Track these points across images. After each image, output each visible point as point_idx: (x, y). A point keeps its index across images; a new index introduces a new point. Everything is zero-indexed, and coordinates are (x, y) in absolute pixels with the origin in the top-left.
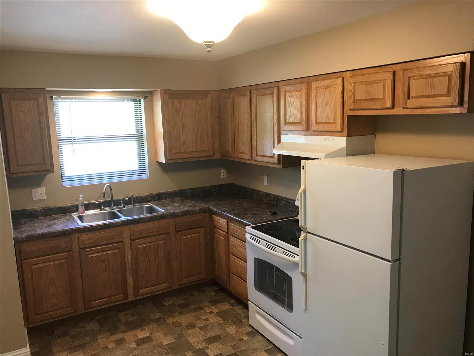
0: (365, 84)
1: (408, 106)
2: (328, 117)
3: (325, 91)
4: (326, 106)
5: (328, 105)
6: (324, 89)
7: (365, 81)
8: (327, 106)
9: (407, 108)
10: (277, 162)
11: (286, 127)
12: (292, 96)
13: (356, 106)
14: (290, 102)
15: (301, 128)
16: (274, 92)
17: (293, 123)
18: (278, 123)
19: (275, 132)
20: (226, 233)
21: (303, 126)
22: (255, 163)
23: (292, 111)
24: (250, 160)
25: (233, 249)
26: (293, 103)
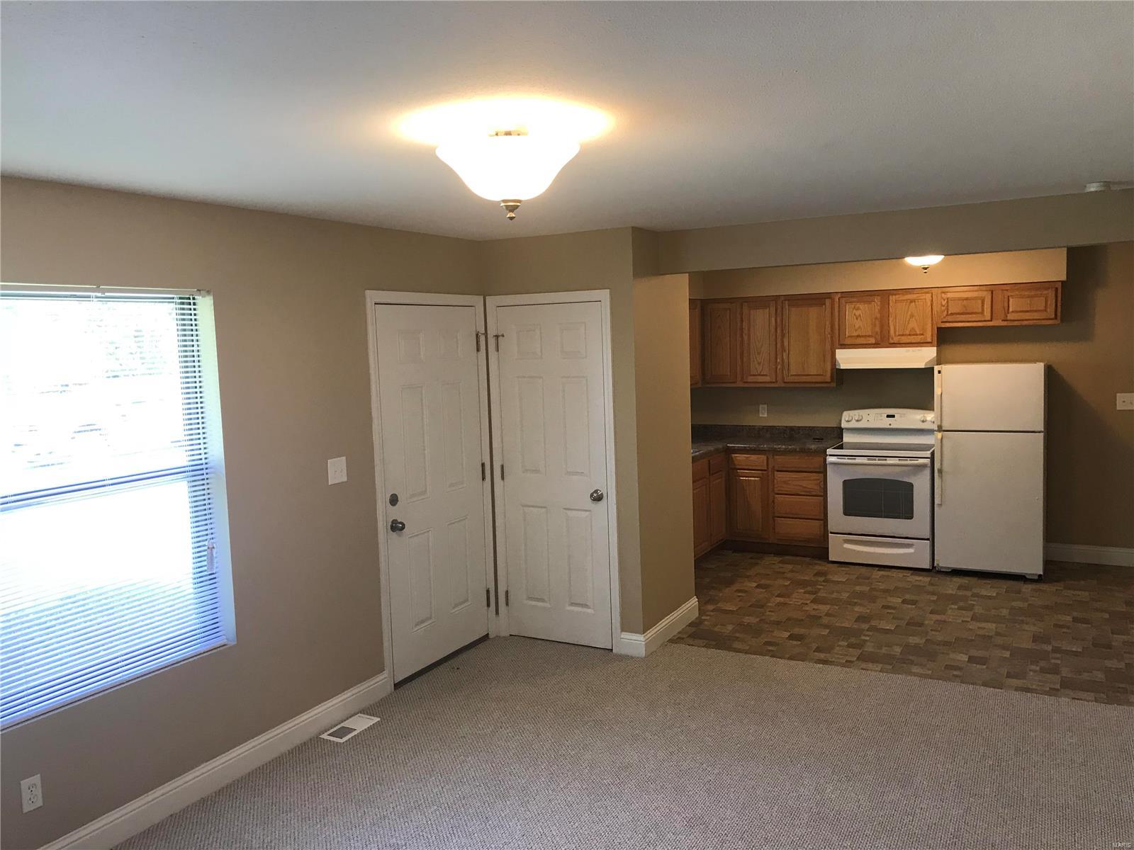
1: (1009, 318)
2: (913, 329)
4: (911, 319)
5: (914, 319)
6: (907, 303)
7: (961, 297)
9: (1007, 320)
10: (829, 380)
11: (848, 342)
12: (858, 309)
13: (950, 318)
14: (855, 314)
15: (872, 341)
16: (825, 304)
17: (858, 336)
18: (832, 337)
19: (828, 347)
20: (765, 470)
21: (876, 339)
22: (783, 385)
23: (858, 323)
24: (774, 382)
25: (781, 487)
26: (860, 315)
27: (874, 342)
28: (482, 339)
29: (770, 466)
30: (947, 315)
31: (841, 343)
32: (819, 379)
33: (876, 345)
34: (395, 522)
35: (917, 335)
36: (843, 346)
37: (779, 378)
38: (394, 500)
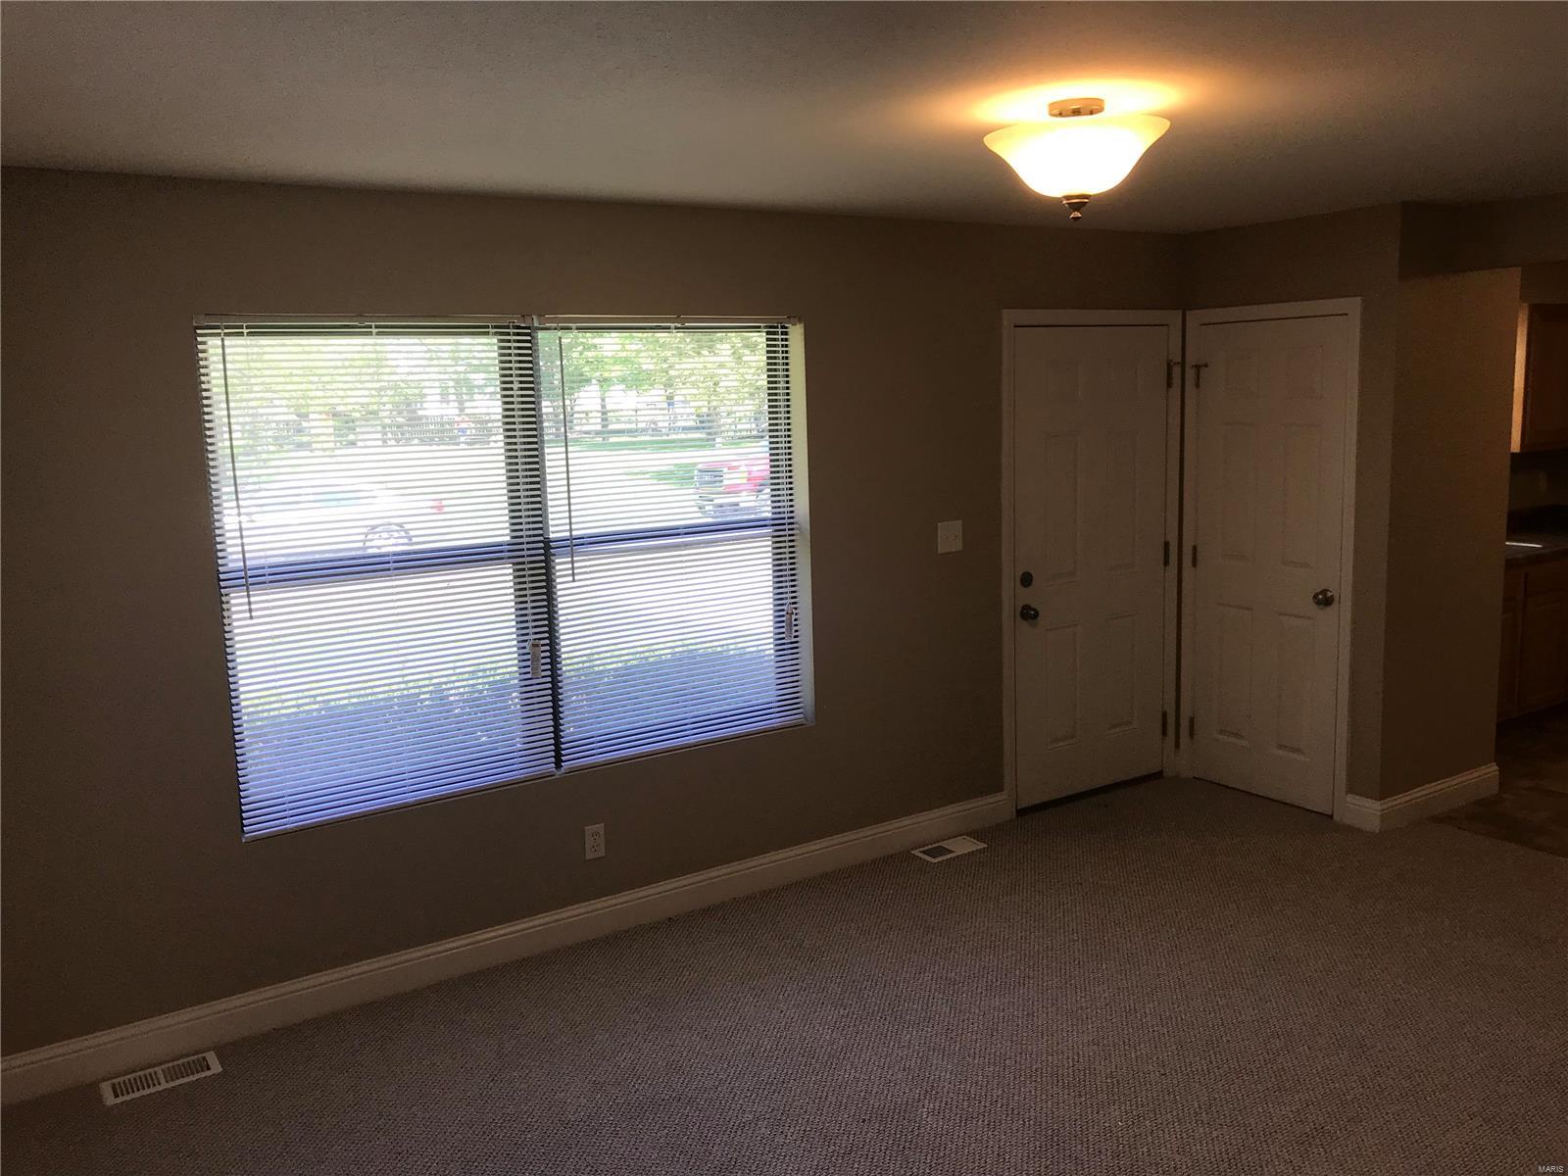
28: (1177, 370)
34: (1026, 608)
38: (1027, 580)
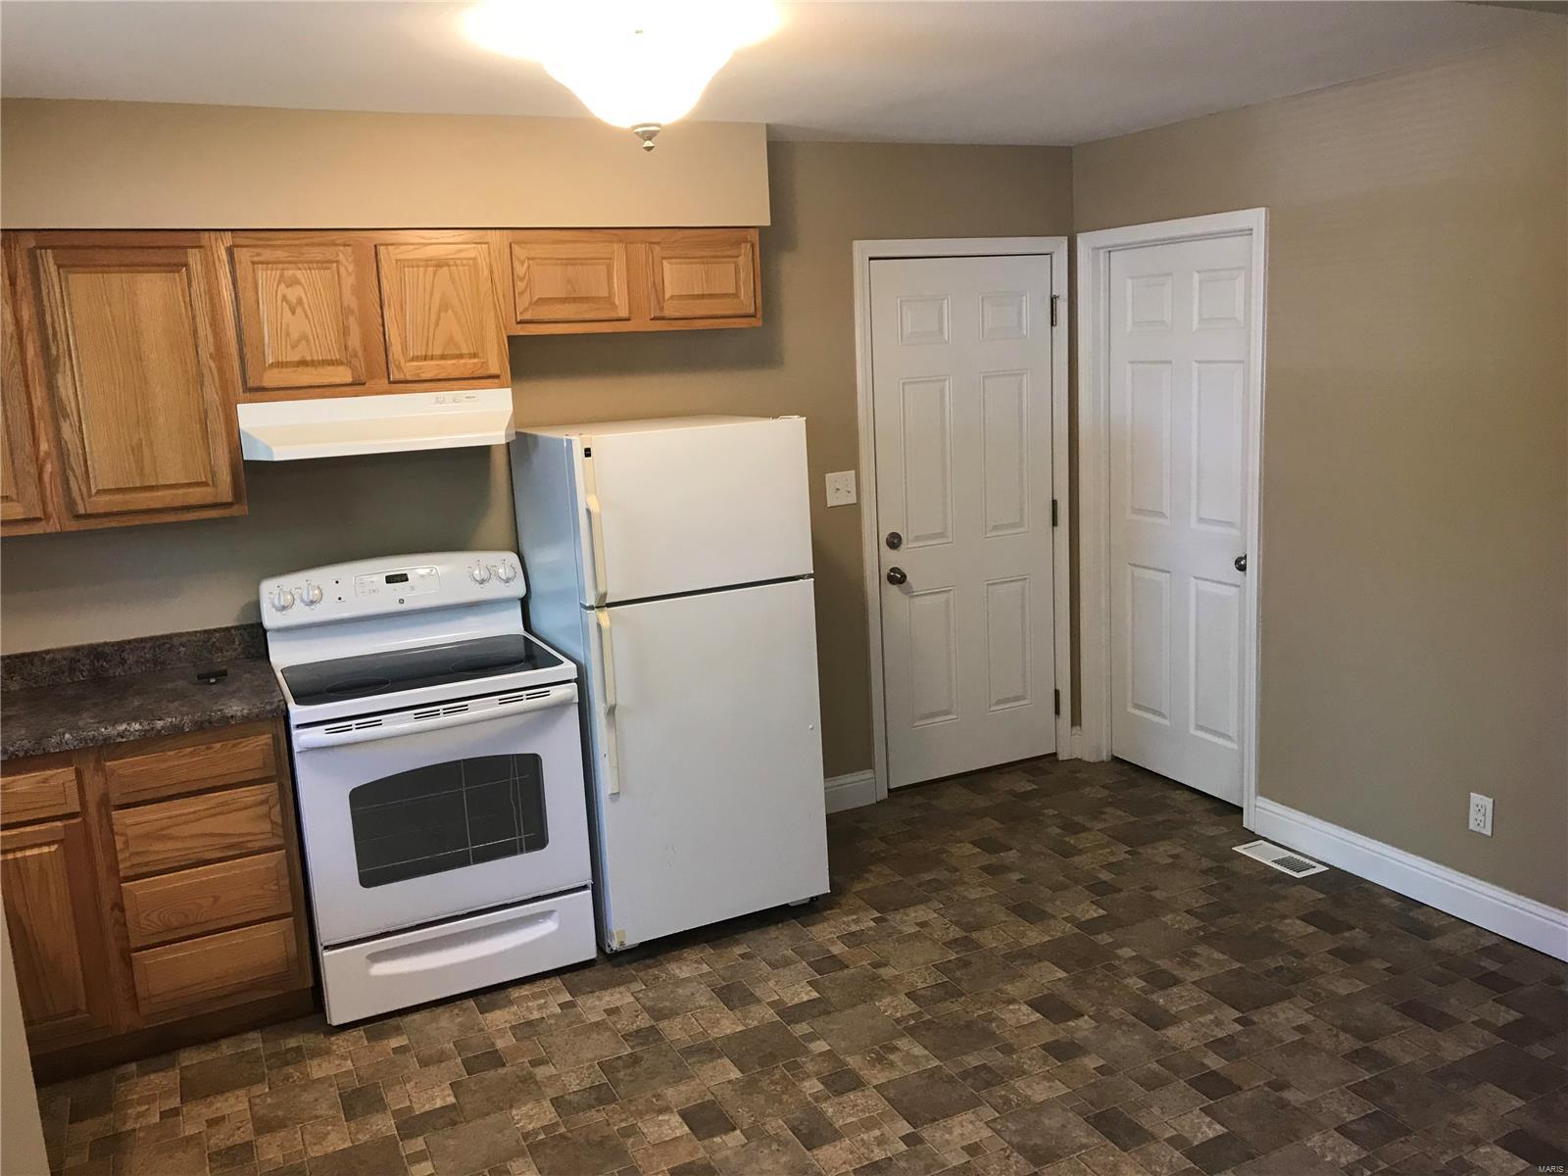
0: (562, 264)
1: (666, 313)
2: (451, 339)
3: (435, 273)
4: (443, 314)
5: (450, 311)
6: (430, 269)
7: (559, 257)
8: (446, 311)
9: (662, 318)
10: (228, 497)
11: (272, 378)
12: (293, 282)
13: (544, 313)
14: (284, 298)
15: (344, 375)
16: (186, 265)
17: (303, 363)
18: (220, 370)
19: (212, 395)
20: (73, 815)
21: (354, 369)
22: (73, 526)
23: (297, 325)
24: (39, 520)
25: (138, 854)
26: (300, 302)
27: (349, 380)
29: (92, 797)
30: (531, 304)
31: (251, 383)
32: (196, 495)
33: (357, 387)
35: (460, 356)
36: (259, 392)
37: (55, 503)
